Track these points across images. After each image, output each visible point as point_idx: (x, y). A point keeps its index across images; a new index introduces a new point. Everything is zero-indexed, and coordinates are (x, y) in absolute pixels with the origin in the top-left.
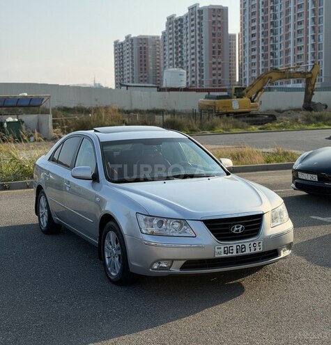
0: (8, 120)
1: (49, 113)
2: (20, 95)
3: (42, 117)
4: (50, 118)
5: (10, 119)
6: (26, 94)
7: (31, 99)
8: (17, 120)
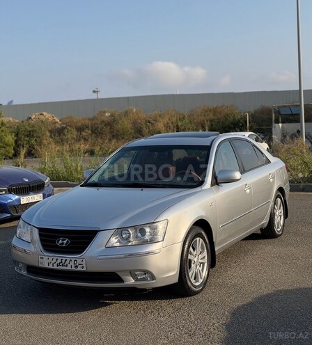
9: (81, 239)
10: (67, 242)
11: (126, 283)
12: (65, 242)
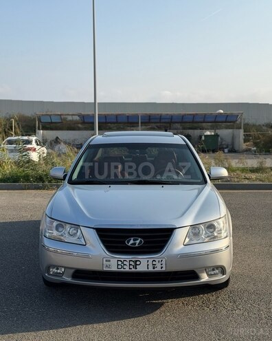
0: (205, 134)
1: (240, 128)
2: (218, 112)
3: (236, 131)
4: (241, 132)
5: (208, 133)
6: (222, 111)
7: (227, 116)
8: (213, 134)
9: (158, 238)
10: (141, 241)
11: (202, 280)
12: (138, 242)
